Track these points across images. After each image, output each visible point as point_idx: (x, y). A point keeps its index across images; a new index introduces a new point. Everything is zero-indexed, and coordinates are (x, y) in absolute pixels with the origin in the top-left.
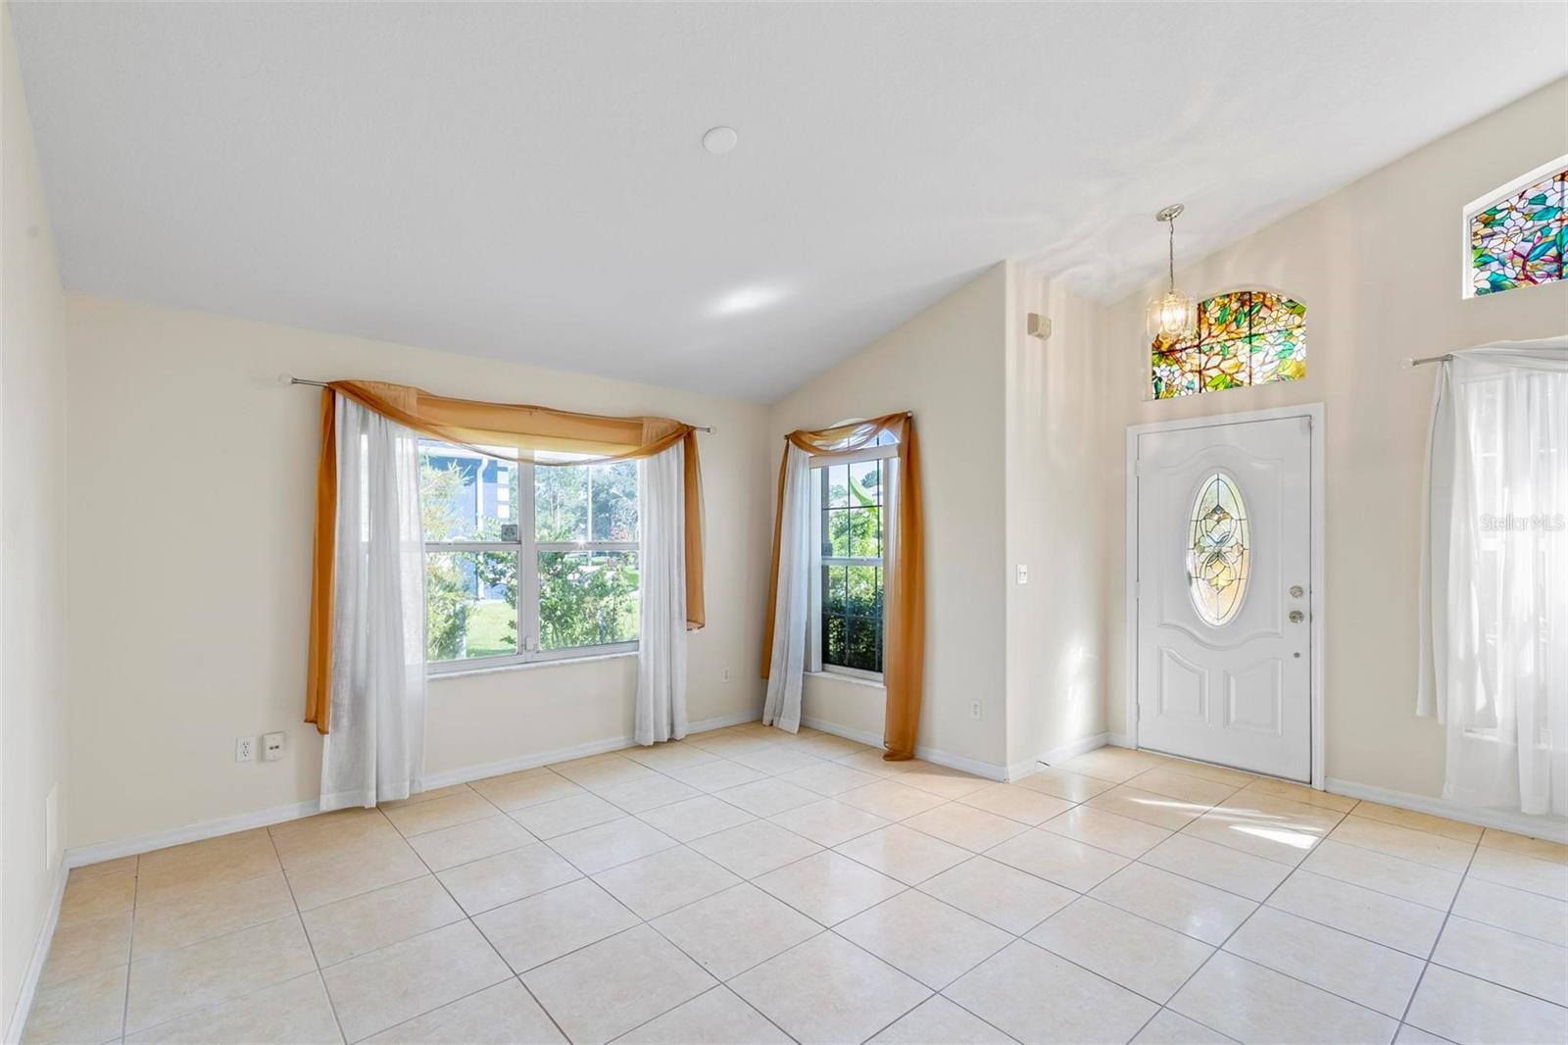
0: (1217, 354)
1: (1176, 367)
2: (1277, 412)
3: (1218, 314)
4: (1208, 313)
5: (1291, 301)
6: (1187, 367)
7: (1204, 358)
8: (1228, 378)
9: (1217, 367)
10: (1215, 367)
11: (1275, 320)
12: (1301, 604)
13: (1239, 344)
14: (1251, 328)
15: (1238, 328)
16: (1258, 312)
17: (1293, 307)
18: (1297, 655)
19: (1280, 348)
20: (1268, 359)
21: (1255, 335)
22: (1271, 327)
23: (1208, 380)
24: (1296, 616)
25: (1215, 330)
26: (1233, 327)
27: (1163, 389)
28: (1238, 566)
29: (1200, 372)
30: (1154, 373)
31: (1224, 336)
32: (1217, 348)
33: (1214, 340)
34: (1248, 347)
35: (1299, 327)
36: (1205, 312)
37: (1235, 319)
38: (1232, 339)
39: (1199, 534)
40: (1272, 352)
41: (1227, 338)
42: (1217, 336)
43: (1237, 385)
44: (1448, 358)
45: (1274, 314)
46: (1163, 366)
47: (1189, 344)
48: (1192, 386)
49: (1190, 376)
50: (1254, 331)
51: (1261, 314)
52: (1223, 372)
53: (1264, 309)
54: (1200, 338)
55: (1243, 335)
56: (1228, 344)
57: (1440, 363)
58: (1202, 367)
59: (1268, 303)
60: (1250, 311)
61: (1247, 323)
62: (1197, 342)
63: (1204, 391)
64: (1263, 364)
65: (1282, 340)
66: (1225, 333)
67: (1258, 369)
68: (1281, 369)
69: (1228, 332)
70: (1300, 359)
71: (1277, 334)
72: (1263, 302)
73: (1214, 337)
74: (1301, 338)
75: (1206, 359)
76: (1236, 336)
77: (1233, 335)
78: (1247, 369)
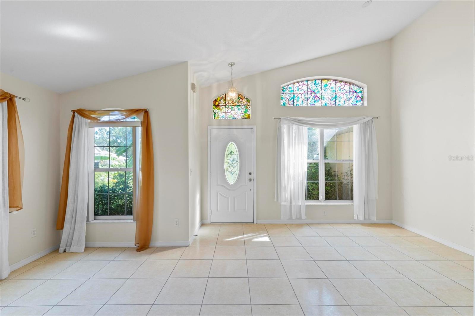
0: (230, 109)
1: (219, 111)
2: (245, 127)
5: (247, 98)
6: (222, 111)
7: (227, 110)
8: (233, 116)
10: (229, 112)
11: (244, 103)
12: (251, 177)
13: (235, 107)
15: (235, 102)
16: (240, 99)
17: (248, 100)
18: (250, 190)
19: (245, 110)
20: (242, 113)
21: (239, 106)
22: (243, 104)
23: (228, 116)
24: (250, 180)
27: (216, 116)
28: (237, 167)
29: (226, 113)
30: (214, 111)
31: (232, 104)
32: (230, 107)
33: (229, 105)
34: (237, 109)
35: (249, 105)
38: (234, 105)
39: (227, 159)
40: (243, 111)
41: (232, 105)
42: (230, 104)
43: (235, 118)
44: (280, 119)
45: (243, 101)
46: (216, 110)
47: (223, 105)
48: (224, 117)
49: (223, 114)
50: (239, 104)
52: (232, 114)
53: (241, 99)
54: (226, 103)
55: (236, 105)
56: (233, 106)
57: (278, 120)
58: (226, 112)
59: (242, 98)
60: (238, 99)
61: (237, 102)
62: (225, 104)
63: (227, 118)
64: (241, 114)
65: (245, 108)
66: (232, 103)
67: (240, 115)
68: (245, 116)
69: (233, 103)
70: (249, 114)
71: (244, 106)
72: (241, 97)
73: (229, 104)
74: (249, 108)
75: (227, 109)
76: (235, 105)
77: (234, 104)
78: (237, 114)
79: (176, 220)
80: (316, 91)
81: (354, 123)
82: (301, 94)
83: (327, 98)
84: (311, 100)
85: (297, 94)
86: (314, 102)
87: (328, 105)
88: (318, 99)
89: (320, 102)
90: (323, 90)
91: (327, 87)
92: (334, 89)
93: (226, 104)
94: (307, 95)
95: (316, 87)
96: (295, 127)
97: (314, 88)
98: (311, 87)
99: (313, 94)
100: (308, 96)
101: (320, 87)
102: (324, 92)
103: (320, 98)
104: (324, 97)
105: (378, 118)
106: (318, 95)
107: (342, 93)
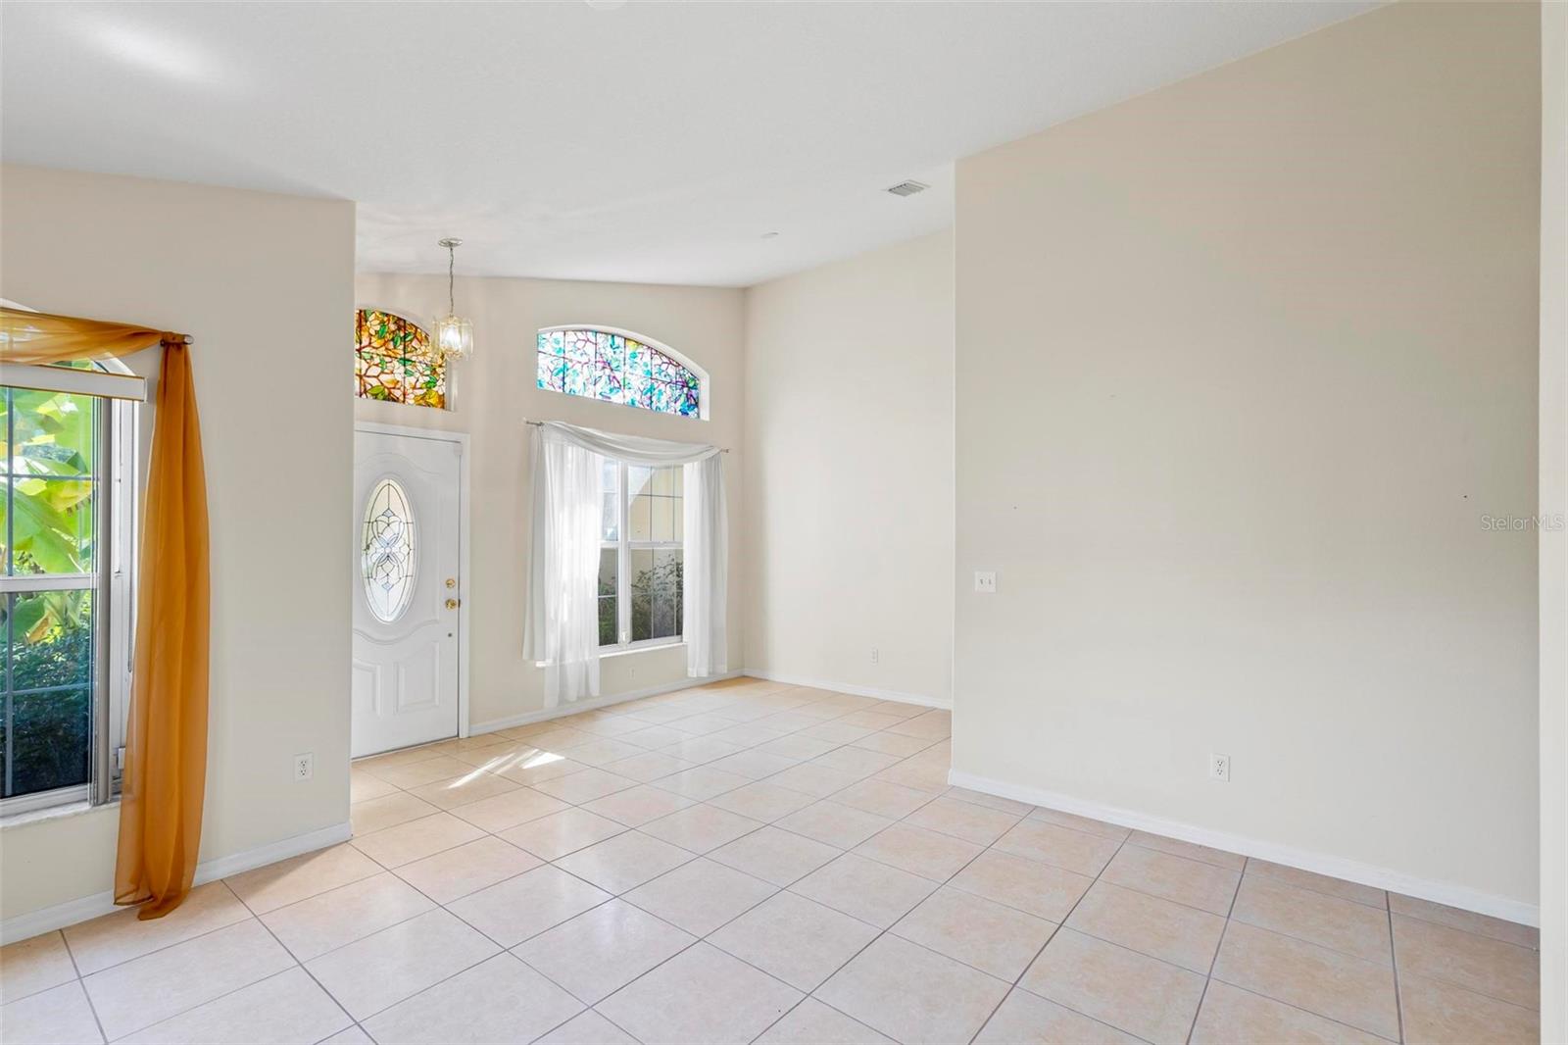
0: (377, 365)
2: (438, 434)
3: (378, 328)
4: (368, 323)
7: (365, 366)
8: (386, 391)
9: (377, 377)
10: (374, 377)
11: (424, 354)
12: (452, 594)
13: (395, 362)
14: (405, 353)
15: (395, 347)
16: (411, 341)
18: (450, 635)
19: (427, 379)
20: (418, 386)
21: (409, 360)
22: (421, 358)
23: (369, 387)
24: (450, 603)
25: (376, 342)
26: (391, 345)
28: (405, 564)
29: (361, 377)
31: (382, 351)
32: (377, 360)
33: (374, 351)
34: (402, 369)
35: (440, 366)
36: (366, 321)
37: (393, 339)
38: (390, 356)
39: (371, 536)
40: (422, 380)
41: (385, 353)
42: (377, 348)
43: (394, 400)
44: (541, 424)
45: (423, 348)
50: (408, 356)
51: (413, 344)
52: (382, 383)
53: (416, 340)
54: (361, 343)
55: (399, 357)
56: (387, 359)
57: (536, 427)
58: (363, 372)
59: (419, 338)
60: (405, 337)
61: (401, 347)
62: (358, 346)
63: (364, 396)
64: (414, 388)
65: (428, 372)
66: (383, 348)
67: (411, 391)
68: (427, 397)
69: (387, 349)
70: (441, 393)
71: (424, 366)
72: (415, 334)
73: (374, 348)
74: (442, 376)
75: (367, 366)
76: (393, 355)
77: (390, 353)
78: (402, 388)
79: (302, 758)
80: (614, 365)
81: (689, 457)
82: (580, 362)
83: (636, 388)
84: (603, 386)
85: (571, 361)
86: (608, 392)
87: (636, 403)
88: (617, 385)
89: (621, 393)
90: (627, 366)
91: (635, 360)
92: (649, 368)
93: (363, 345)
94: (593, 369)
95: (615, 352)
96: (573, 453)
97: (609, 355)
98: (602, 351)
99: (607, 371)
100: (599, 373)
101: (622, 355)
102: (631, 371)
103: (622, 383)
104: (629, 383)
105: (727, 451)
106: (617, 374)
107: (663, 382)
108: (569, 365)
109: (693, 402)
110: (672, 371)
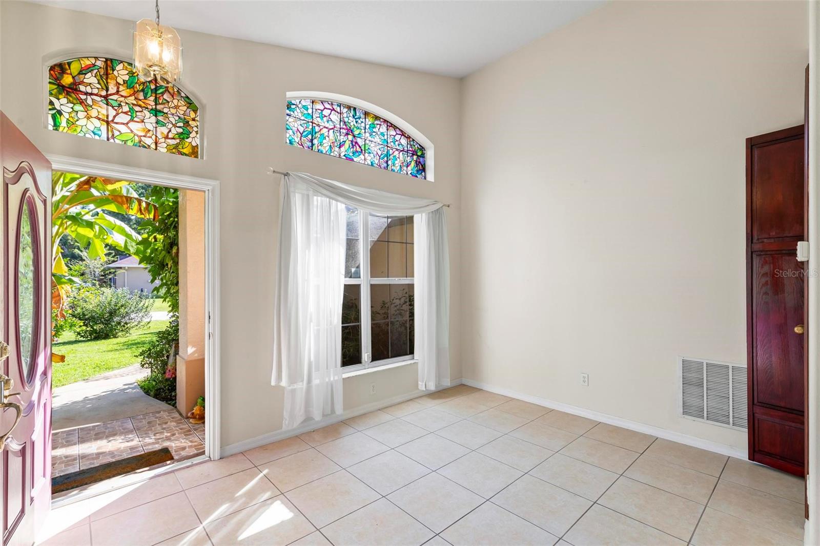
0: (126, 113)
1: (78, 107)
3: (126, 78)
4: (115, 73)
5: (187, 97)
6: (94, 113)
7: (112, 113)
8: (137, 139)
9: (126, 124)
10: (124, 124)
11: (177, 107)
13: (146, 112)
14: (156, 104)
15: (145, 98)
16: (163, 94)
17: (190, 104)
19: (180, 130)
20: (171, 135)
21: (160, 111)
22: (173, 111)
23: (116, 133)
25: (124, 91)
26: (141, 96)
27: (64, 123)
29: (108, 123)
30: (51, 103)
31: (131, 100)
32: (125, 108)
33: (122, 99)
34: (153, 119)
35: (194, 120)
36: (113, 70)
37: (143, 90)
38: (140, 106)
40: (174, 131)
41: (134, 102)
42: (125, 97)
43: (144, 147)
44: (286, 175)
45: (175, 102)
46: (64, 100)
47: (95, 91)
48: (99, 133)
49: (97, 123)
50: (159, 107)
51: (165, 96)
52: (132, 131)
53: (167, 94)
54: (107, 90)
55: (150, 107)
56: (137, 109)
57: (283, 176)
58: (110, 119)
59: (171, 91)
60: (156, 89)
61: (152, 98)
62: (104, 93)
63: (111, 142)
64: (167, 137)
65: (181, 125)
66: (133, 98)
67: (163, 140)
68: (180, 147)
69: (136, 98)
70: (194, 144)
71: (177, 118)
72: (167, 88)
73: (122, 96)
74: (195, 129)
75: (114, 113)
76: (143, 105)
77: (140, 103)
78: (154, 137)
80: (356, 132)
81: (419, 208)
82: (327, 128)
83: (375, 153)
84: (347, 149)
85: (318, 125)
86: (351, 154)
87: (375, 165)
88: (359, 149)
89: (362, 156)
90: (367, 135)
91: (374, 130)
92: (385, 138)
93: (109, 93)
94: (338, 134)
95: (356, 122)
96: (318, 201)
97: (352, 124)
98: (346, 120)
99: (350, 137)
100: (342, 138)
101: (363, 125)
102: (370, 138)
103: (363, 149)
104: (369, 149)
105: (449, 206)
106: (359, 140)
107: (397, 150)
108: (317, 129)
109: (421, 168)
110: (404, 141)
